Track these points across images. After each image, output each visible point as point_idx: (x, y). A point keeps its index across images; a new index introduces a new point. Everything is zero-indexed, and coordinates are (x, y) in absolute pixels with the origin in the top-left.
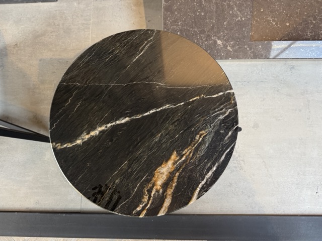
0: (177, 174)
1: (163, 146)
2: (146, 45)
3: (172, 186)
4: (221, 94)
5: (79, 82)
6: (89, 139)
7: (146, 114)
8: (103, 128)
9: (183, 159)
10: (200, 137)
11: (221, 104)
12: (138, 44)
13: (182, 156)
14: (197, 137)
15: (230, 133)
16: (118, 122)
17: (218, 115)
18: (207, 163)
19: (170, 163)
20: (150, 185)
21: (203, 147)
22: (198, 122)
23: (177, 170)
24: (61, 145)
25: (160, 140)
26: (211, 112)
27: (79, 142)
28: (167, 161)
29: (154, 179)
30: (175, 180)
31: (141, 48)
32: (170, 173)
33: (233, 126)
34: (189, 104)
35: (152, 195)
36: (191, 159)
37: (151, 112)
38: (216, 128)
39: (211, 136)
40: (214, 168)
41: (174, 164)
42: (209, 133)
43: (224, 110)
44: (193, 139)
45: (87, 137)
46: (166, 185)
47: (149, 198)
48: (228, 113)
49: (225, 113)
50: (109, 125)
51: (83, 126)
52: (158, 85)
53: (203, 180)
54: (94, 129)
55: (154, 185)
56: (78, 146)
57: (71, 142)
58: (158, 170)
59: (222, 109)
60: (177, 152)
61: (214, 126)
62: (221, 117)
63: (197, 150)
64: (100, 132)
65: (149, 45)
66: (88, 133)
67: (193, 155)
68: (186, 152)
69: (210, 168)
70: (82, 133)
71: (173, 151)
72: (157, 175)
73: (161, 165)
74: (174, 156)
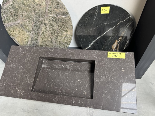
0: (119, 45)
1: (113, 40)
2: (96, 13)
3: (118, 48)
4: (127, 19)
5: (82, 33)
6: (92, 45)
7: (104, 34)
8: (94, 41)
9: (119, 41)
10: (123, 34)
11: (127, 22)
12: (93, 14)
16: (97, 39)
17: (127, 26)
18: (126, 39)
19: (116, 43)
20: (112, 49)
21: (124, 36)
23: (118, 44)
24: (86, 49)
25: (111, 39)
26: (125, 26)
27: (89, 46)
28: (115, 43)
30: (118, 46)
31: (95, 15)
32: (117, 45)
34: (117, 26)
36: (122, 40)
39: (126, 32)
41: (117, 43)
44: (121, 35)
45: (91, 45)
46: (116, 48)
48: (130, 24)
50: (95, 40)
52: (105, 24)
53: (126, 44)
56: (89, 47)
57: (88, 47)
59: (128, 24)
60: (117, 40)
61: (126, 29)
63: (122, 37)
64: (94, 43)
65: (97, 12)
66: (91, 44)
68: (120, 39)
69: (128, 40)
70: (89, 44)
72: (113, 47)
73: (113, 44)
74: (116, 41)
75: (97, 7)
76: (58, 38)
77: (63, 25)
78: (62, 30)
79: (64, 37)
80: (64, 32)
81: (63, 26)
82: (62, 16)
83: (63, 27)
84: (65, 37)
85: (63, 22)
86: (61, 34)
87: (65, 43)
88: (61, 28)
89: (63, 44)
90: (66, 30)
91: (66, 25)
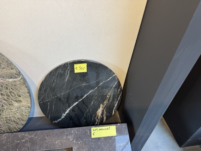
1: (96, 104)
2: (68, 71)
3: (104, 114)
4: (111, 78)
6: (66, 115)
7: (83, 98)
8: (69, 109)
9: (105, 105)
10: (108, 96)
12: (64, 73)
13: (104, 104)
14: (107, 96)
15: (119, 90)
16: (74, 105)
18: (114, 102)
19: (101, 108)
20: (97, 117)
21: (111, 98)
22: (106, 91)
23: (104, 109)
24: (57, 121)
25: (94, 103)
26: (109, 86)
28: (99, 108)
29: (97, 115)
30: (105, 111)
31: (66, 74)
32: (102, 111)
33: (120, 87)
34: (99, 87)
35: (99, 118)
36: (108, 104)
37: (85, 96)
38: (113, 91)
39: (112, 94)
40: (117, 103)
41: (102, 108)
42: (111, 93)
43: (114, 83)
44: (106, 97)
46: (102, 114)
47: (98, 120)
48: (116, 84)
49: (115, 84)
50: (71, 107)
51: (61, 112)
52: (83, 85)
53: (114, 107)
54: (66, 111)
55: (98, 116)
57: (60, 118)
58: (97, 112)
59: (113, 83)
61: (112, 90)
62: (114, 86)
63: (109, 100)
64: (69, 111)
66: (65, 113)
67: (108, 102)
68: (105, 102)
69: (116, 103)
70: (62, 114)
71: (100, 104)
72: (98, 113)
73: (98, 110)
74: (101, 105)
75: (68, 65)
76: (3, 113)
77: (10, 92)
78: (11, 100)
79: (14, 111)
80: (14, 102)
81: (11, 94)
82: (7, 80)
83: (13, 96)
84: (17, 110)
85: (12, 89)
86: (8, 107)
87: (19, 118)
88: (7, 98)
89: (14, 121)
90: (18, 99)
91: (17, 92)
